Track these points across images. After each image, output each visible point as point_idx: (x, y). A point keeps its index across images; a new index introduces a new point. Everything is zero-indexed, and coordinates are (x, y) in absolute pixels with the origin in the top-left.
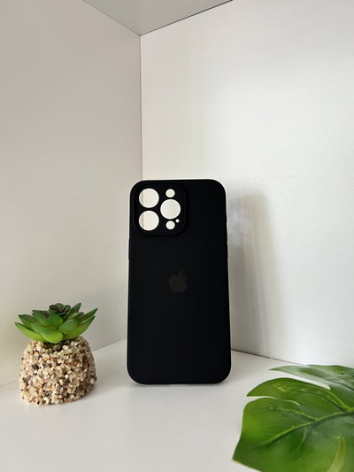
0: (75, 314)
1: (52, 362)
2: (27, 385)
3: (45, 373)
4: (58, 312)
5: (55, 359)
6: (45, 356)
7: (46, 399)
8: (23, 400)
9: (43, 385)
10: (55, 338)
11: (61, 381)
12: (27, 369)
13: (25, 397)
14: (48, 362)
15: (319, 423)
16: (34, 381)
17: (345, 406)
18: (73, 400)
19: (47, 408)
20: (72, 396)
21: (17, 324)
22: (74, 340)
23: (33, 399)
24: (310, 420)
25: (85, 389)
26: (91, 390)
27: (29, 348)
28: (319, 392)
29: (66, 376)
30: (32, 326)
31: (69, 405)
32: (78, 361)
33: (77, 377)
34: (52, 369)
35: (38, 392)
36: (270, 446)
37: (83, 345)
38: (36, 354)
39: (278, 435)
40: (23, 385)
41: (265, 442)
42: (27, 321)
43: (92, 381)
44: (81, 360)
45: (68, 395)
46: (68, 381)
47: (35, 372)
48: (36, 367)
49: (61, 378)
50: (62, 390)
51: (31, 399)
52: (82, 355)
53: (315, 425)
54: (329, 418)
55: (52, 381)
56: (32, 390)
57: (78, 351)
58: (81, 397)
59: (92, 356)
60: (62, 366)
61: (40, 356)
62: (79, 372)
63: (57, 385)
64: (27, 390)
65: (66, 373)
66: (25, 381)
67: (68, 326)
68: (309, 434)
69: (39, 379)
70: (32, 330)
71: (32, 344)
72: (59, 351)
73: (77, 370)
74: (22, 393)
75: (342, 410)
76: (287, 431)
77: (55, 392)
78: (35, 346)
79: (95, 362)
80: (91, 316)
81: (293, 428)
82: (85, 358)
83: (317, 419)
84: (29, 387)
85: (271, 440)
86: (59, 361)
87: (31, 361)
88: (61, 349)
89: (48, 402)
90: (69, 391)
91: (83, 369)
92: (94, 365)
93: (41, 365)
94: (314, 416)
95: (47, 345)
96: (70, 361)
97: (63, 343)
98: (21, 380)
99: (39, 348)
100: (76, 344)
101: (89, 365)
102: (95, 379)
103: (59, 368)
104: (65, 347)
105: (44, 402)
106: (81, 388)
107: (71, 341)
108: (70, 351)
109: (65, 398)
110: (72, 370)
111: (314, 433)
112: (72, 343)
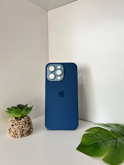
0: (26, 108)
1: (18, 124)
2: (10, 131)
3: (16, 127)
4: (20, 107)
5: (19, 123)
6: (16, 122)
7: (16, 136)
8: (8, 136)
9: (15, 131)
10: (19, 116)
11: (21, 130)
12: (10, 126)
13: (9, 135)
14: (17, 124)
15: (105, 141)
16: (12, 130)
17: (114, 136)
18: (25, 136)
19: (16, 139)
20: (25, 135)
21: (6, 111)
22: (25, 116)
23: (12, 136)
24: (102, 140)
25: (29, 132)
26: (31, 133)
27: (10, 119)
28: (107, 132)
29: (23, 128)
30: (11, 112)
31: (24, 138)
32: (27, 123)
33: (26, 129)
34: (18, 126)
35: (13, 134)
36: (88, 146)
37: (28, 118)
38: (13, 121)
39: (91, 144)
40: (8, 131)
41: (87, 145)
42: (10, 110)
43: (31, 130)
44: (28, 123)
45: (23, 135)
46: (23, 130)
47: (13, 127)
48: (13, 125)
49: (21, 129)
50: (21, 133)
51: (11, 136)
52: (28, 121)
53: (103, 141)
54: (109, 140)
55: (18, 130)
56: (12, 133)
57: (27, 120)
58: (28, 135)
59: (31, 122)
60: (21, 125)
61: (14, 122)
62: (27, 127)
63: (20, 131)
64: (10, 133)
65: (23, 127)
66: (9, 130)
67: (23, 112)
68: (101, 144)
69: (14, 129)
70: (11, 113)
71: (11, 118)
72: (20, 120)
73: (26, 126)
74: (8, 134)
75: (114, 137)
76: (94, 143)
77: (19, 134)
78: (12, 119)
79: (33, 123)
80: (31, 109)
81: (96, 142)
82: (29, 122)
83: (105, 140)
84: (10, 132)
85: (89, 145)
86: (20, 124)
87: (11, 123)
88: (21, 119)
89: (17, 137)
90: (24, 133)
91: (28, 126)
92: (32, 125)
93: (14, 125)
94: (104, 139)
95: (16, 118)
96: (24, 123)
97: (22, 117)
98: (8, 129)
99: (14, 119)
100: (26, 118)
101: (30, 125)
102: (32, 129)
103: (20, 126)
104: (22, 119)
105: (15, 137)
106: (28, 132)
107: (24, 117)
108: (24, 120)
109: (22, 135)
110: (24, 126)
111: (102, 144)
112: (25, 117)
